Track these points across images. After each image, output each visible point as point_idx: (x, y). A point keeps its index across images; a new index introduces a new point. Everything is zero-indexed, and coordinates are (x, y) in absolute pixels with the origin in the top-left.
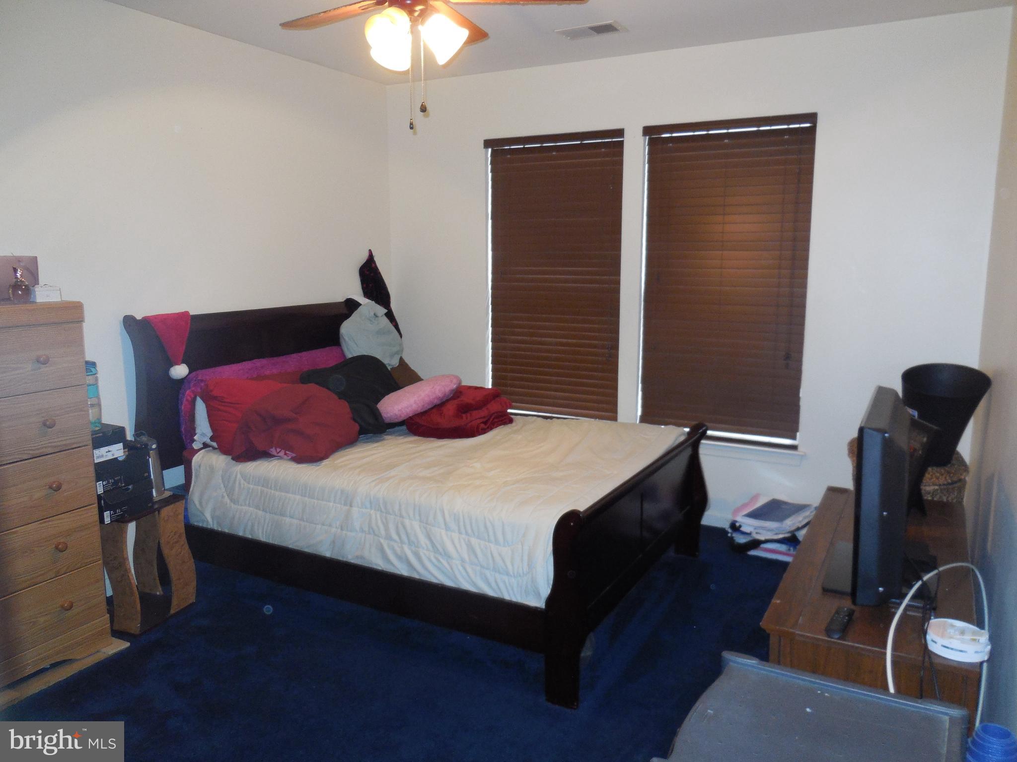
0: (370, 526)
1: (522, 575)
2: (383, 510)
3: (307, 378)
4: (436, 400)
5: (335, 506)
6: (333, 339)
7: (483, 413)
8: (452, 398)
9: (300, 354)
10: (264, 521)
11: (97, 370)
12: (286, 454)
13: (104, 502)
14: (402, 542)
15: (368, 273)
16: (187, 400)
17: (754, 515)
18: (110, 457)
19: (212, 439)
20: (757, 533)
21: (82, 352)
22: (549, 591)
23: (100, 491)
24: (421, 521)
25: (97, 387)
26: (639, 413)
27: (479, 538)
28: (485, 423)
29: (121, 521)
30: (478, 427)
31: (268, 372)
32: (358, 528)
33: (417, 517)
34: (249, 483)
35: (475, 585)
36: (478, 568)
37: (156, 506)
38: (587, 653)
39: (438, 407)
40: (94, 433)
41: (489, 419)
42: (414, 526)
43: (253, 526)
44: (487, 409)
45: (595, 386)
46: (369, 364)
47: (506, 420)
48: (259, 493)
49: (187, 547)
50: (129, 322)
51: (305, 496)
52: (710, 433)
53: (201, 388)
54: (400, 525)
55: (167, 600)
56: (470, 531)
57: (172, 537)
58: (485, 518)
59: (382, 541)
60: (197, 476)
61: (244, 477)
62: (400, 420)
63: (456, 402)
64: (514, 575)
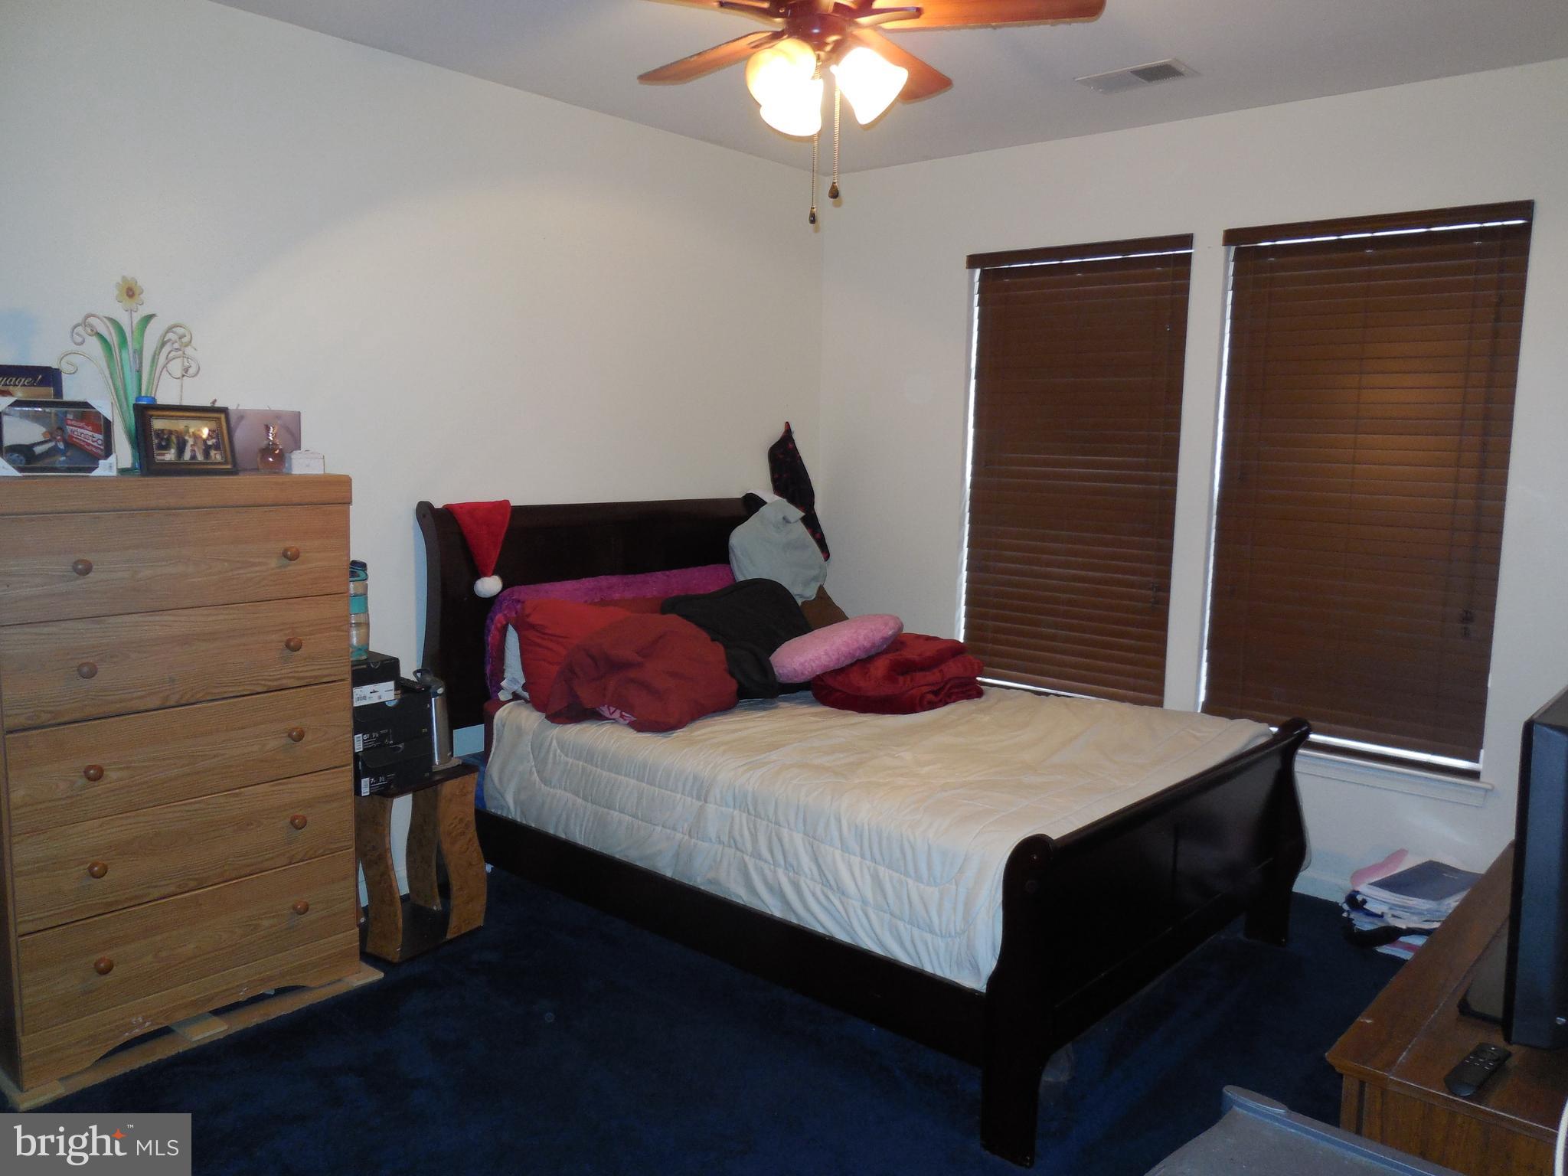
0: (731, 836)
1: (953, 934)
2: (752, 811)
3: (669, 606)
4: (858, 652)
5: (682, 800)
6: (720, 554)
7: (933, 676)
8: (885, 652)
9: (667, 573)
10: (584, 814)
11: (366, 574)
12: (622, 716)
13: (362, 766)
14: (775, 864)
15: (781, 456)
16: (497, 628)
17: (1391, 884)
18: (375, 700)
19: (525, 687)
20: (1394, 916)
21: (346, 547)
22: (994, 964)
23: (359, 747)
24: (806, 834)
25: (366, 599)
26: (1202, 698)
27: (890, 867)
28: (936, 693)
29: (385, 794)
30: (922, 697)
31: (617, 596)
32: (713, 836)
33: (801, 825)
34: (567, 756)
35: (881, 944)
36: (887, 916)
37: (437, 778)
38: (1055, 1075)
39: (862, 663)
40: (359, 663)
41: (943, 688)
42: (796, 841)
43: (568, 819)
44: (941, 671)
45: (1130, 649)
46: (769, 592)
47: (974, 692)
48: (580, 771)
49: (476, 843)
50: (426, 513)
51: (643, 781)
52: (1314, 737)
53: (516, 613)
54: (775, 839)
55: (444, 917)
56: (878, 857)
57: (456, 826)
58: (902, 835)
59: (747, 858)
60: (499, 741)
61: (562, 746)
62: (801, 679)
63: (890, 656)
64: (941, 934)
